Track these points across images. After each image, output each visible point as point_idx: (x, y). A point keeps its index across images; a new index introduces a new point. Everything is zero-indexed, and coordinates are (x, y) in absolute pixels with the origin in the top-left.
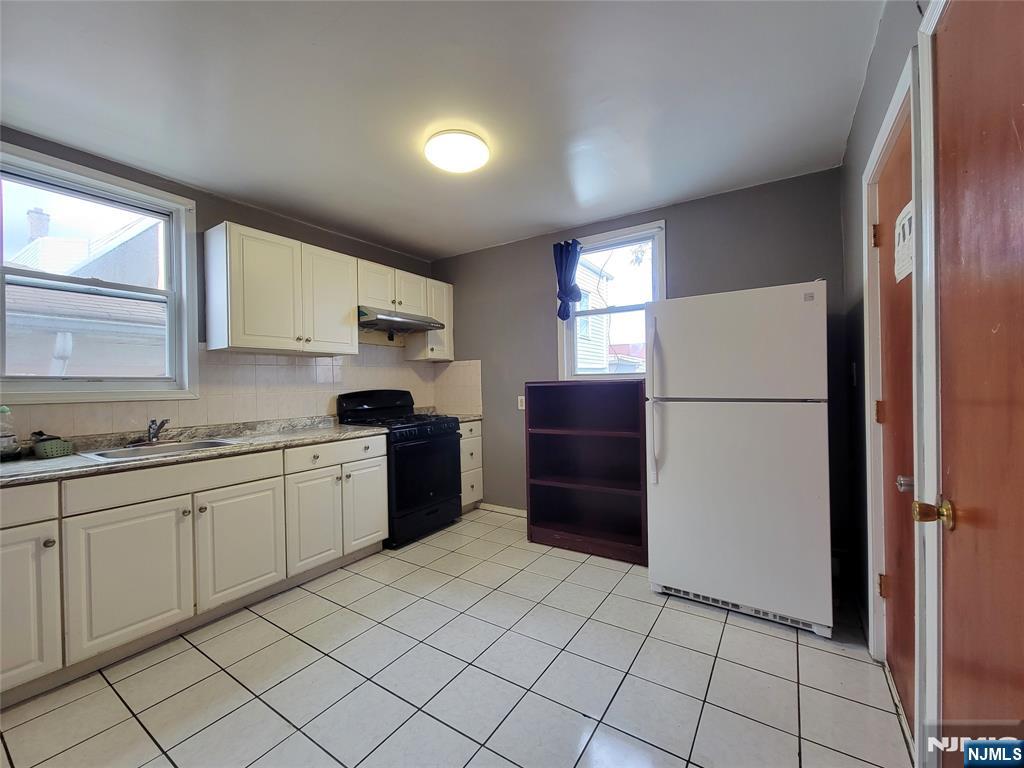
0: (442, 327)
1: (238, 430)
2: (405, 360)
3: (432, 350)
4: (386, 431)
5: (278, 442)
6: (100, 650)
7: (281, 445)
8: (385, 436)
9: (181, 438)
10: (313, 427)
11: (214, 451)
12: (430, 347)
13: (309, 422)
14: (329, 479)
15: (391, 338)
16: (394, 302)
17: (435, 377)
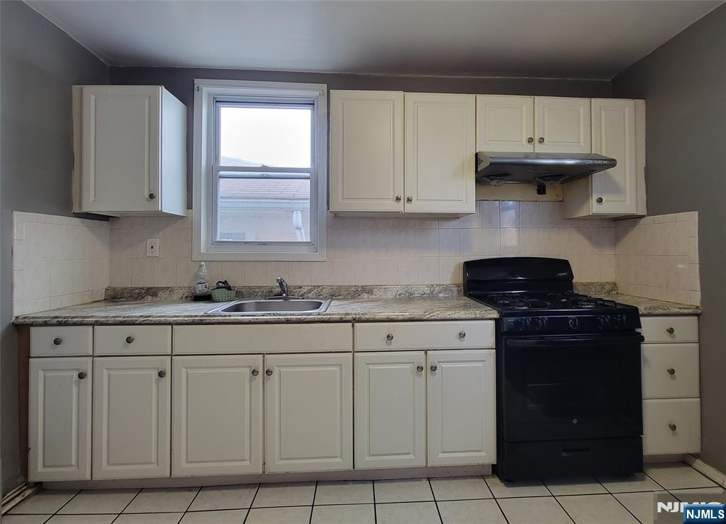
0: (612, 163)
1: (355, 293)
2: (564, 217)
3: (600, 201)
4: (495, 314)
5: (348, 314)
6: (193, 474)
7: (349, 317)
8: (492, 323)
9: (310, 295)
10: (431, 297)
11: (313, 314)
12: (595, 198)
13: (427, 290)
14: (408, 366)
15: (541, 191)
16: (530, 140)
17: (616, 240)
